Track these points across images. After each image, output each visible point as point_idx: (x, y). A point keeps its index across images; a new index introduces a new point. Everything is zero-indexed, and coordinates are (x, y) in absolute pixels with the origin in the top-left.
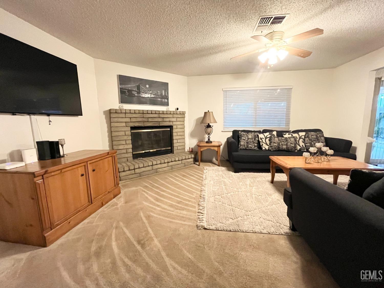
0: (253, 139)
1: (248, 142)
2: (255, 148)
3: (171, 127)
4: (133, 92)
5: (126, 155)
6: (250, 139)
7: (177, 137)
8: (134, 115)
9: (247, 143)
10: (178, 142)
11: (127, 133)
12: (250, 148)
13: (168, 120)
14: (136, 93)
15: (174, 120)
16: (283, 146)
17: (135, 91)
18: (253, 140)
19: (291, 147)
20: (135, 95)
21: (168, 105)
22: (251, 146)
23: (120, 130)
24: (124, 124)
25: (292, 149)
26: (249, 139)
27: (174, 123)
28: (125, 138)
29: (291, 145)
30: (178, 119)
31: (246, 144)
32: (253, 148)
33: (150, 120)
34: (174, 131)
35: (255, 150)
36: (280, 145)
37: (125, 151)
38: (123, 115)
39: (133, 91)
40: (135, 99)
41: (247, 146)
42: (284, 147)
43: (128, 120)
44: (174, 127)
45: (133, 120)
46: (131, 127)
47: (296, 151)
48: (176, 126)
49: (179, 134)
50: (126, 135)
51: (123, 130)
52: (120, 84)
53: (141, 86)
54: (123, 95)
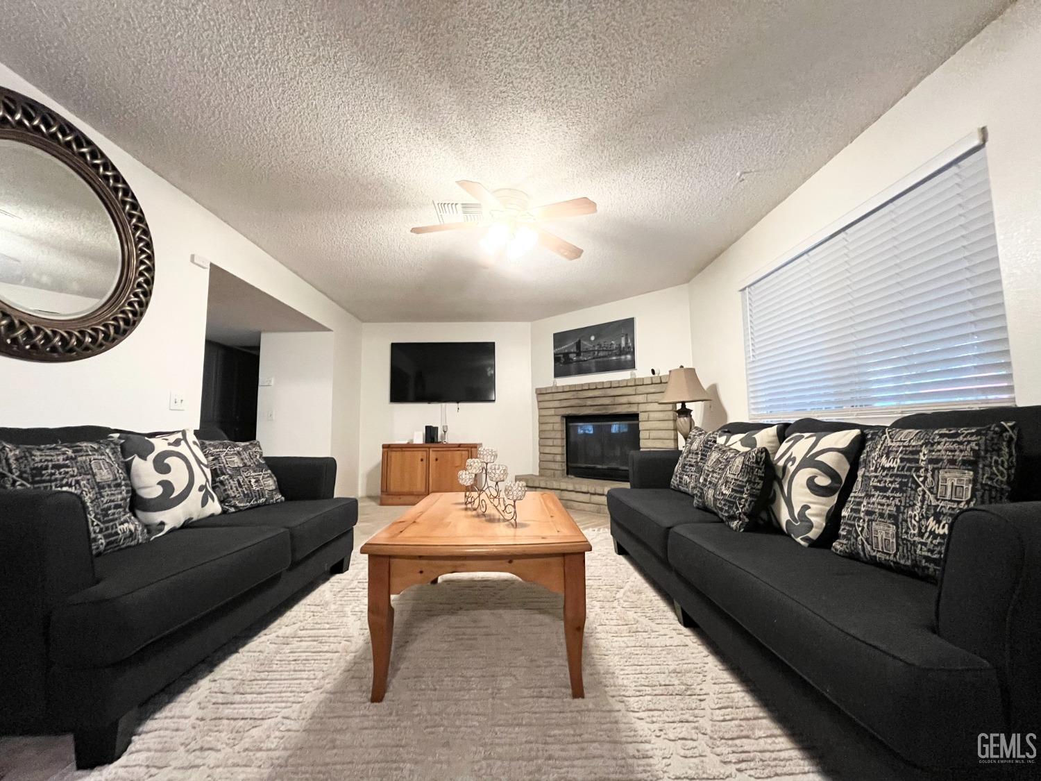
3: (635, 416)
4: (571, 356)
5: (553, 466)
7: (649, 444)
8: (564, 396)
11: (556, 427)
13: (624, 400)
14: (575, 355)
15: (639, 399)
17: (574, 353)
19: (720, 496)
20: (573, 360)
23: (547, 420)
24: (552, 412)
27: (642, 408)
28: (554, 435)
29: (723, 488)
30: (651, 398)
33: (589, 402)
34: (642, 426)
37: (551, 458)
38: (550, 397)
39: (571, 353)
40: (573, 366)
43: (557, 404)
44: (642, 417)
45: (565, 404)
46: (563, 416)
47: (734, 524)
48: (646, 414)
49: (654, 434)
50: (554, 430)
51: (551, 421)
52: (555, 347)
53: (582, 341)
54: (557, 364)
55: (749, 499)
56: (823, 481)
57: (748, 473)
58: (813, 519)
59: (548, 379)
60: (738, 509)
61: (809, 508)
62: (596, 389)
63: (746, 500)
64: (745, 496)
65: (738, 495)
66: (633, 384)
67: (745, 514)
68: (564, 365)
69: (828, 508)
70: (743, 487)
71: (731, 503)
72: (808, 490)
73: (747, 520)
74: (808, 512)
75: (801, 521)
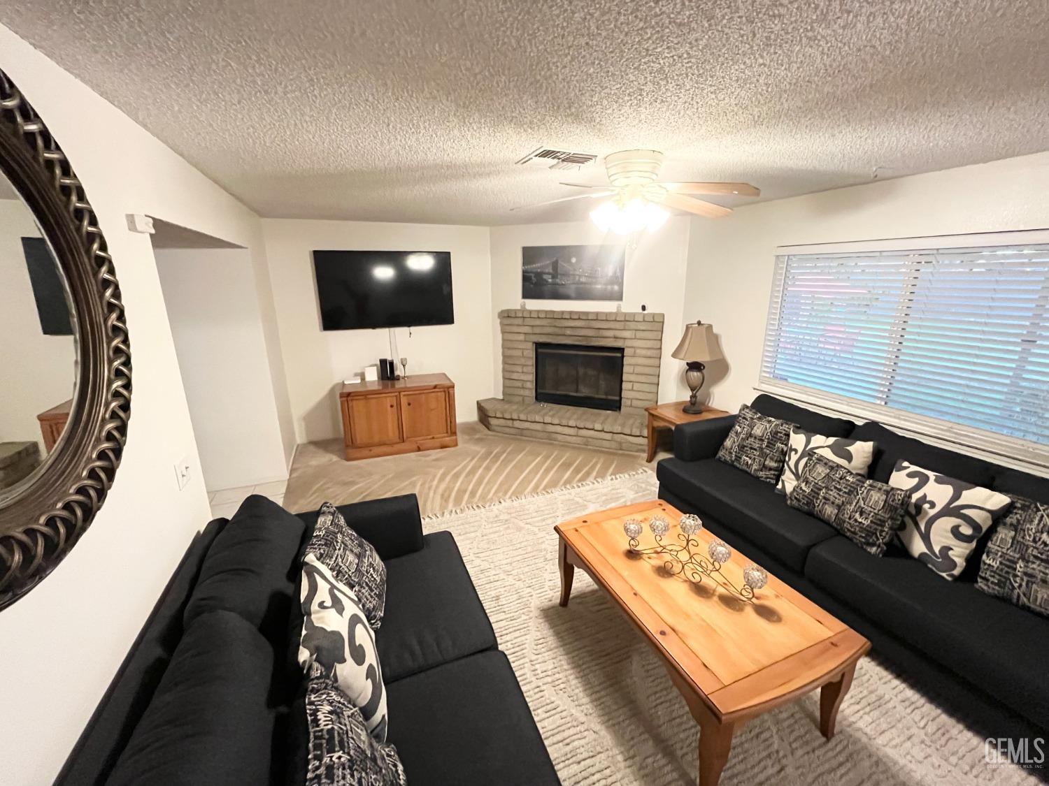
0: (763, 440)
1: (744, 447)
2: (761, 474)
3: (621, 350)
4: (545, 277)
5: (522, 392)
6: (755, 438)
7: (632, 378)
8: (538, 322)
9: (742, 447)
10: (635, 388)
11: (526, 353)
12: (745, 467)
13: (610, 333)
14: (550, 276)
15: (627, 334)
16: (826, 506)
17: (549, 274)
18: (764, 446)
19: (852, 521)
20: (547, 282)
21: (620, 298)
22: (750, 462)
23: (515, 346)
24: (522, 337)
25: (854, 533)
26: (751, 435)
27: (628, 343)
28: (523, 361)
29: (857, 516)
30: (639, 334)
31: (736, 448)
32: (755, 470)
33: (568, 332)
34: (626, 360)
35: (758, 478)
36: (817, 499)
37: (519, 384)
38: (519, 321)
39: (545, 273)
41: (738, 458)
42: (830, 511)
43: (527, 329)
44: (626, 352)
45: (537, 330)
46: (534, 343)
47: (873, 550)
48: (632, 350)
49: (638, 370)
50: (523, 356)
51: (520, 347)
52: (524, 264)
53: (560, 262)
54: (527, 284)
55: (890, 532)
56: (966, 530)
57: (891, 510)
58: (956, 559)
59: (514, 299)
60: (878, 539)
61: (952, 549)
62: (579, 319)
63: (887, 533)
64: (886, 530)
65: (880, 528)
66: (623, 319)
67: (884, 543)
68: (533, 286)
69: (968, 552)
70: (884, 522)
71: (869, 532)
72: (951, 536)
73: (885, 548)
74: (950, 553)
75: (942, 558)
